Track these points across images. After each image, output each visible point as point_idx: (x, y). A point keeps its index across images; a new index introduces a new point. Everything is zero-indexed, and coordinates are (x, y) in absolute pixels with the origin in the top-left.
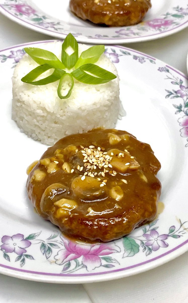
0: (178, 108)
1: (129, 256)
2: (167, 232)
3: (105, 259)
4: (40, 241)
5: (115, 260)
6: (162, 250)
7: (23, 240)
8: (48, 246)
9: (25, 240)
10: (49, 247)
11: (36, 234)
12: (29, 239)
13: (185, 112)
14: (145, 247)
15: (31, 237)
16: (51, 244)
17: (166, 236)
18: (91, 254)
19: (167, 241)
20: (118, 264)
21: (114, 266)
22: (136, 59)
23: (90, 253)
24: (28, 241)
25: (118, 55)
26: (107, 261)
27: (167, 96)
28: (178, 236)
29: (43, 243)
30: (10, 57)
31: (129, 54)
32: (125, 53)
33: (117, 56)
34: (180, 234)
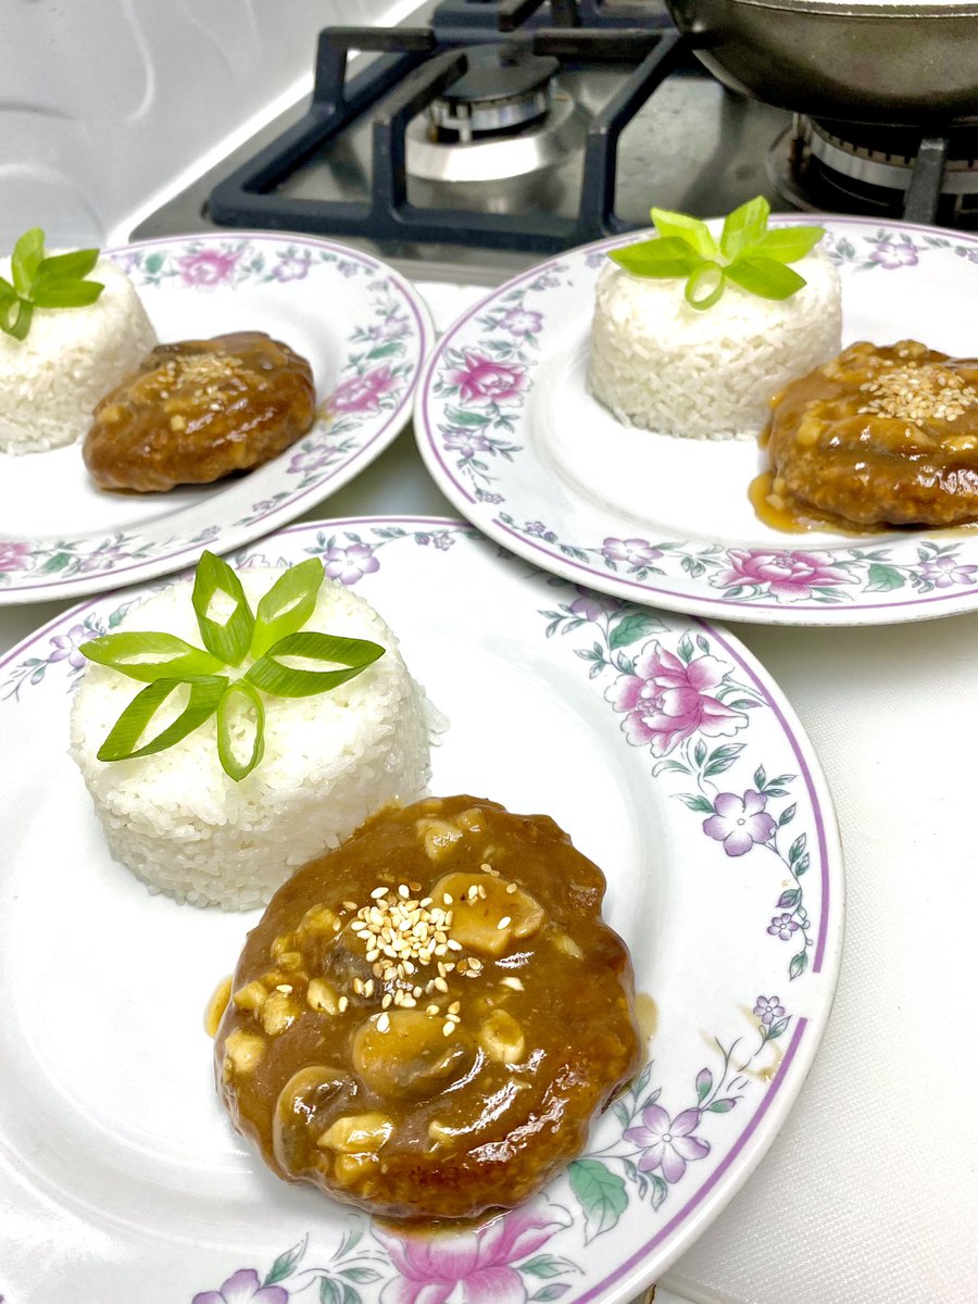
0: (592, 657)
1: (604, 1228)
2: (691, 1100)
3: (532, 1268)
4: (310, 1276)
5: (566, 1261)
6: (699, 1171)
7: (259, 1290)
8: (342, 1283)
9: (263, 1288)
10: (346, 1287)
11: (296, 1251)
12: (278, 1277)
13: (615, 663)
14: (642, 1179)
15: (282, 1268)
16: (350, 1273)
17: (693, 1115)
18: (486, 1267)
19: (699, 1133)
20: (578, 1271)
21: (567, 1287)
22: (426, 543)
23: (480, 1265)
24: (276, 1287)
25: (372, 547)
26: (543, 1277)
27: (549, 628)
28: (731, 1104)
29: (324, 1278)
30: (53, 659)
31: (401, 533)
32: (386, 534)
33: (368, 549)
34: (732, 1093)
